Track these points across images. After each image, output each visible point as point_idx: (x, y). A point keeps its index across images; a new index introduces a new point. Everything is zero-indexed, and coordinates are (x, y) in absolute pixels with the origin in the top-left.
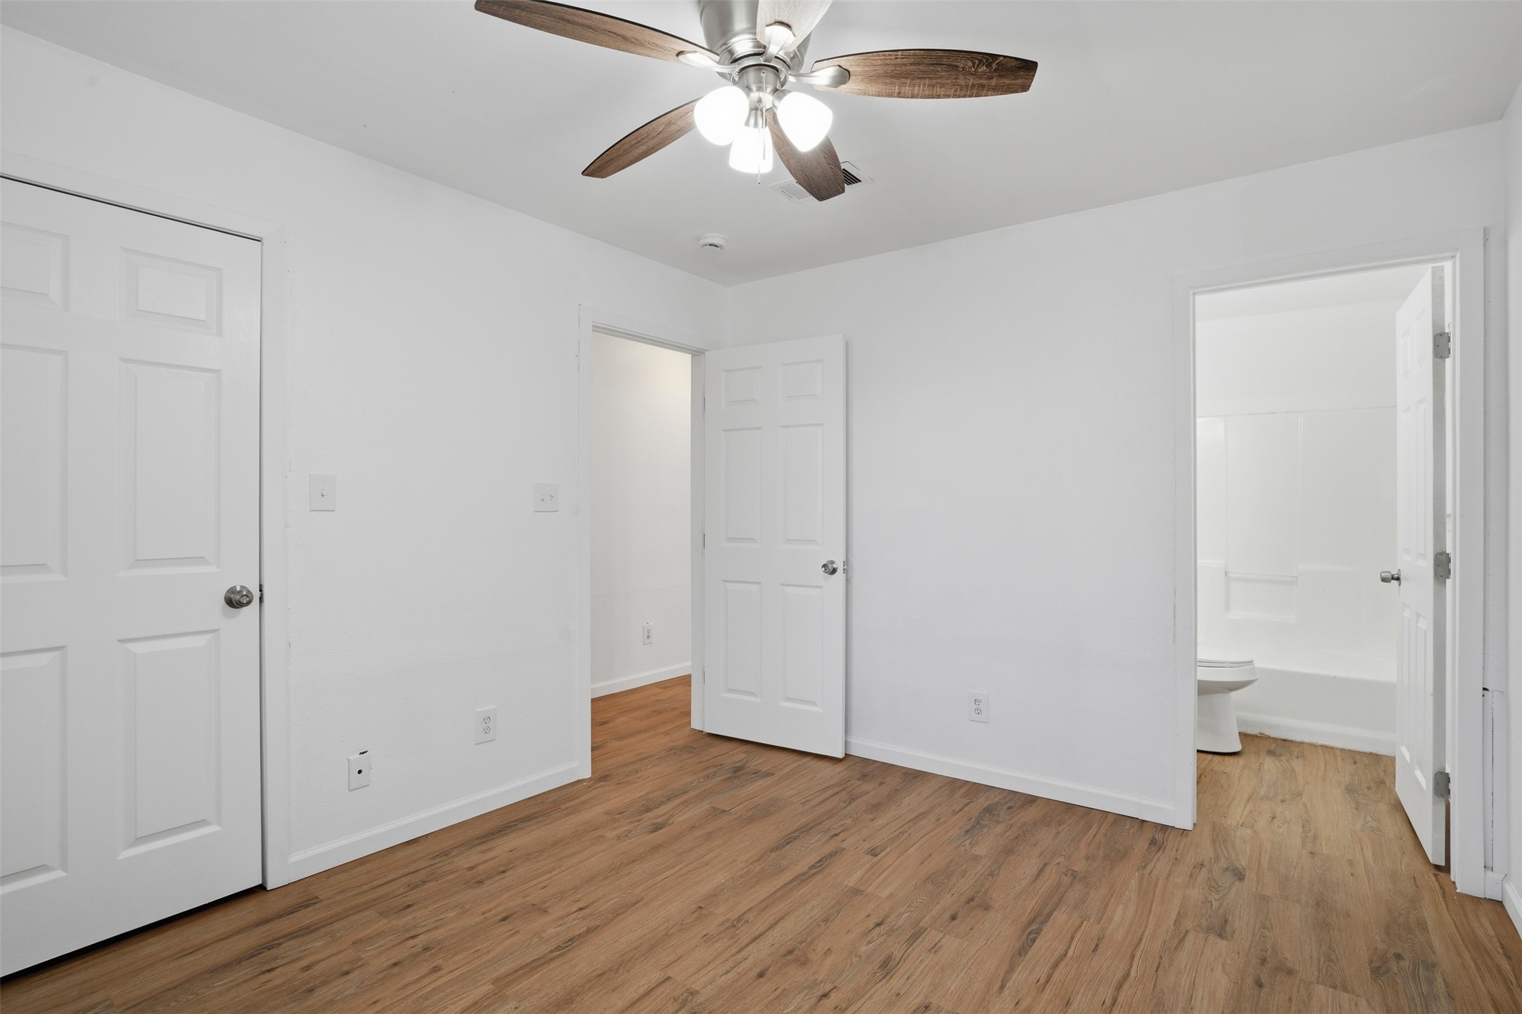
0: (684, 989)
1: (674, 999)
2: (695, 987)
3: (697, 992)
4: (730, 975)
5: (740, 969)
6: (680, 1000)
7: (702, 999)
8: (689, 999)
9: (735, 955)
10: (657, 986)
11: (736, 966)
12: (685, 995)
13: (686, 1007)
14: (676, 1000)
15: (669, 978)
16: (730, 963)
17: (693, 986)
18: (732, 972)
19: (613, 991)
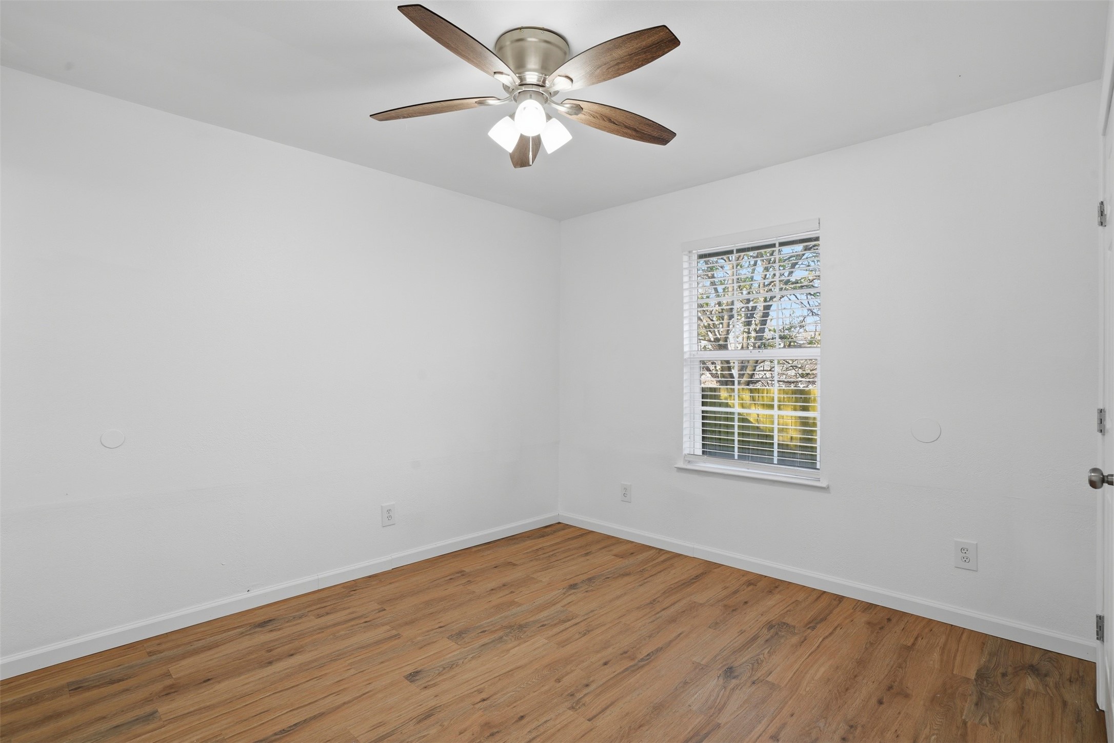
0: (578, 711)
1: (584, 705)
2: (571, 712)
3: (569, 709)
4: (544, 719)
5: (536, 723)
6: (581, 704)
7: (566, 704)
8: (574, 705)
9: (538, 736)
10: (597, 715)
11: (538, 726)
12: (577, 707)
13: (576, 699)
14: (584, 704)
15: (589, 720)
16: (542, 729)
17: (572, 713)
18: (543, 721)
19: (627, 714)
